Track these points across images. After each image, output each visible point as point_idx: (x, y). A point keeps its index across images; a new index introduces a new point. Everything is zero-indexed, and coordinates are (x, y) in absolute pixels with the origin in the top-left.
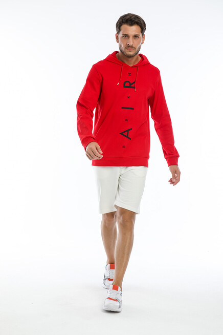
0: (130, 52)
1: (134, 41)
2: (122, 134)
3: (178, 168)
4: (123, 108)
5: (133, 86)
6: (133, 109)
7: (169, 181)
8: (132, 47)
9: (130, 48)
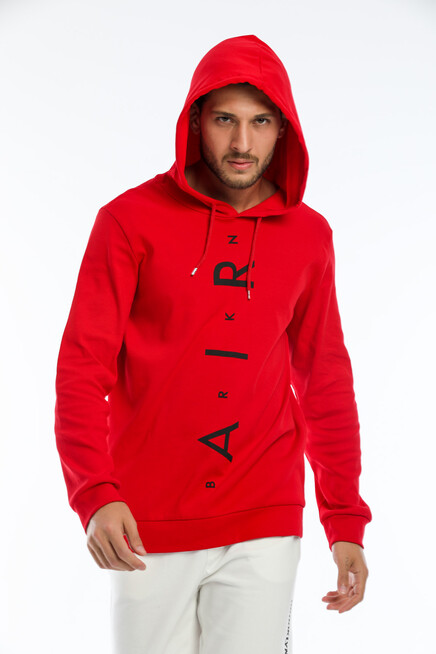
0: (240, 172)
1: (255, 133)
2: (205, 440)
3: (361, 557)
4: (209, 352)
5: (241, 278)
6: (244, 357)
7: (324, 599)
8: (247, 155)
9: (241, 160)
